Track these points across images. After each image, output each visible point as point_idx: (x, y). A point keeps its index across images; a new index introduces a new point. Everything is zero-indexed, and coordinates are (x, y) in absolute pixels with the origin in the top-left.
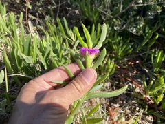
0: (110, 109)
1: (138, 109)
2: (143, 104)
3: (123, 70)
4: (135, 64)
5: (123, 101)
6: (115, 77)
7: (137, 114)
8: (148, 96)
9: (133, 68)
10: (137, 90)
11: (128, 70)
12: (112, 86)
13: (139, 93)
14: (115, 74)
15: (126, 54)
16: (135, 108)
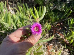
0: (48, 46)
1: (61, 46)
2: (64, 43)
3: (54, 28)
4: (60, 25)
5: (54, 42)
6: (50, 31)
7: (61, 48)
8: (66, 40)
9: (59, 27)
10: (61, 37)
11: (57, 28)
12: (49, 35)
13: (62, 38)
14: (51, 30)
15: (56, 20)
16: (60, 46)
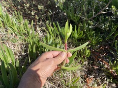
0: (87, 79)
1: (106, 79)
2: (109, 76)
3: (96, 53)
4: (105, 48)
5: (96, 74)
6: (90, 58)
7: (105, 82)
8: (114, 71)
9: (103, 51)
10: (106, 66)
11: (100, 53)
12: (89, 64)
16: (104, 79)
